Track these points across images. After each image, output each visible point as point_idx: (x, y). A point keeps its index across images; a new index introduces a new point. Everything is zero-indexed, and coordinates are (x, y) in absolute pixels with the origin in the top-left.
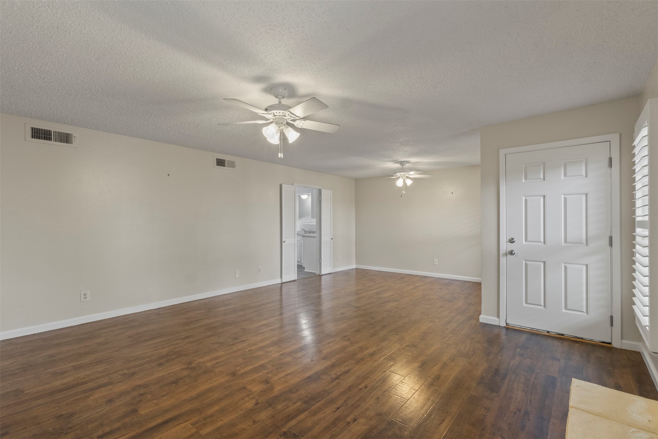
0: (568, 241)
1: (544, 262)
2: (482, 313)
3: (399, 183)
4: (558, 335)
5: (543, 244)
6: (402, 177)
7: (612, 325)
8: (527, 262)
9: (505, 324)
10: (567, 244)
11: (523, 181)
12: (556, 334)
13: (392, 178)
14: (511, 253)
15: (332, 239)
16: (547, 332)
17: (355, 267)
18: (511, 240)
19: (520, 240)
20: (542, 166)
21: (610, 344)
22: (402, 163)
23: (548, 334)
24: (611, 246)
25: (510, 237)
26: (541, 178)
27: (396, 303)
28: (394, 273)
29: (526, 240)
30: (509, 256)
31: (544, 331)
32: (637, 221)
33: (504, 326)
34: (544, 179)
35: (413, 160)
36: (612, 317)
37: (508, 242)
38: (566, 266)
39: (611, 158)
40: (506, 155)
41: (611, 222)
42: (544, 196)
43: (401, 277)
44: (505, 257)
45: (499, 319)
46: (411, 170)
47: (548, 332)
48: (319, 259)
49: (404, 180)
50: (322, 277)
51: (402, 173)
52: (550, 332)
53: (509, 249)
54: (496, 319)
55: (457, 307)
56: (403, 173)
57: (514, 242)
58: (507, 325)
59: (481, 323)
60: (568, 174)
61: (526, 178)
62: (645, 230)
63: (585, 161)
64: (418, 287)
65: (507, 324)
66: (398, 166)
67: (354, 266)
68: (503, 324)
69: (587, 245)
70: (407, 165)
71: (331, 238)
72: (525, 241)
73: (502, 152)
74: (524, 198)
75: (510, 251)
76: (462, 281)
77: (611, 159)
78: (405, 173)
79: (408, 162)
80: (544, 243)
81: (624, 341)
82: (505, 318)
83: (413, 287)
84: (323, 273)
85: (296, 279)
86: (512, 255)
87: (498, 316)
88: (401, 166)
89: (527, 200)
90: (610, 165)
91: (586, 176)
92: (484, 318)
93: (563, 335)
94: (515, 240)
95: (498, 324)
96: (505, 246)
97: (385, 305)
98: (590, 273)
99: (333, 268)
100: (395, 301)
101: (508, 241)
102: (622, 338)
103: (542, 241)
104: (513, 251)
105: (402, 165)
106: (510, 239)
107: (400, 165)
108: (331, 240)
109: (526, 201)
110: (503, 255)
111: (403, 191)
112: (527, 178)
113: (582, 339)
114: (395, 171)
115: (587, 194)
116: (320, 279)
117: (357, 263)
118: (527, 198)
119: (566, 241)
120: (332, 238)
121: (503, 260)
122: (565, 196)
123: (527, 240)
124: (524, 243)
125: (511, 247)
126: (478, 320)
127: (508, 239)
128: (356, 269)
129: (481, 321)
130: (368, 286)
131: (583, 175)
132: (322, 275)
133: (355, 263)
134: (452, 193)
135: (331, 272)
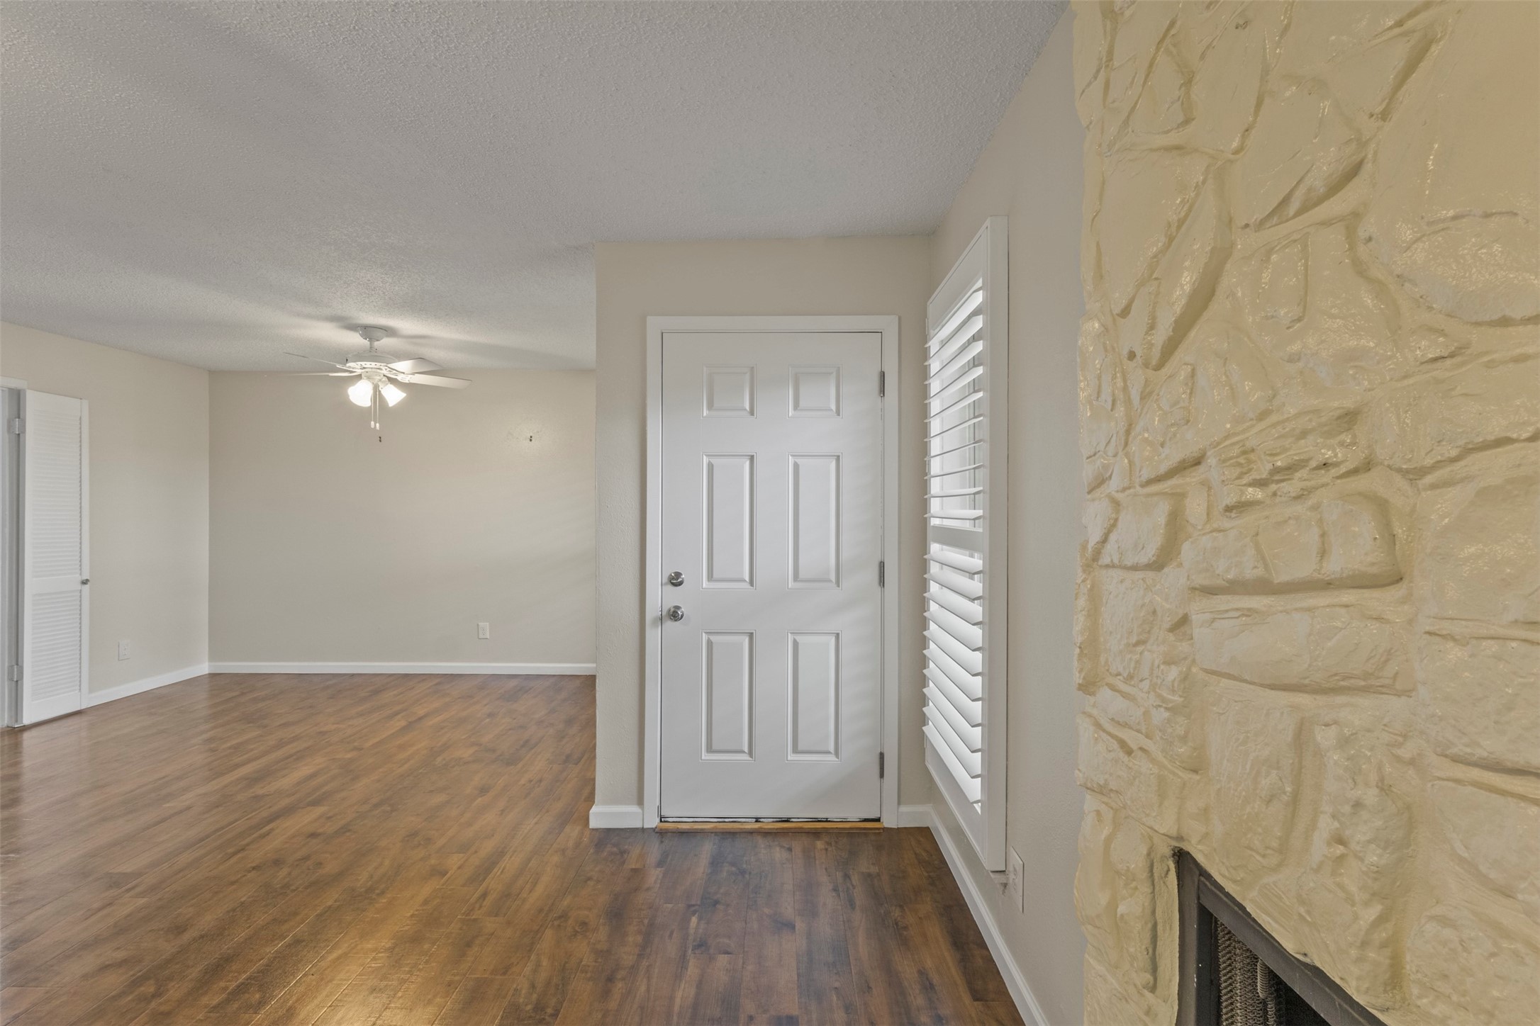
0: (802, 575)
1: (751, 635)
2: (596, 800)
3: (360, 394)
4: (779, 821)
5: (749, 586)
6: (369, 378)
7: (882, 775)
8: (713, 638)
9: (658, 820)
10: (798, 585)
11: (705, 414)
12: (773, 822)
13: (331, 374)
14: (675, 615)
15: (85, 582)
16: (754, 820)
17: (207, 672)
18: (673, 578)
19: (697, 578)
20: (747, 377)
21: (878, 820)
22: (368, 331)
23: (757, 826)
24: (882, 584)
25: (670, 571)
26: (746, 410)
27: (320, 810)
28: (353, 675)
29: (710, 577)
30: (669, 624)
31: (747, 820)
32: (933, 526)
33: (654, 826)
34: (752, 413)
35: (407, 325)
36: (882, 756)
37: (666, 584)
38: (798, 641)
39: (884, 373)
40: (662, 333)
41: (883, 527)
42: (752, 458)
43: (375, 686)
44: (658, 626)
45: (643, 810)
46: (400, 356)
47: (757, 820)
48: (11, 667)
49: (376, 389)
50: (26, 736)
51: (367, 364)
52: (761, 820)
53: (669, 604)
54: (635, 809)
55: (531, 781)
56: (373, 364)
57: (680, 584)
58: (661, 821)
59: (593, 829)
60: (802, 404)
61: (711, 406)
62: (944, 547)
63: (834, 373)
64: (420, 719)
65: (663, 819)
66: (355, 340)
67: (202, 668)
68: (652, 822)
69: (838, 586)
70: (386, 342)
71: (79, 578)
72: (708, 581)
73: (655, 324)
74: (705, 460)
75: (672, 610)
76: (554, 676)
77: (882, 375)
78: (378, 364)
79: (390, 332)
80: (751, 583)
81: (904, 809)
82: (658, 804)
83: (403, 723)
84: (27, 719)
86: (676, 620)
87: (640, 801)
88: (366, 342)
89: (712, 465)
90: (882, 391)
91: (838, 413)
92: (602, 815)
93: (787, 820)
94: (683, 576)
95: (639, 825)
96: (658, 597)
97: (268, 833)
98: (844, 654)
99: (91, 691)
100: (315, 803)
101: (665, 580)
102: (899, 803)
103: (747, 578)
104: (678, 608)
105: (371, 340)
106: (671, 575)
107: (361, 336)
108: (79, 586)
109: (711, 467)
110: (654, 622)
111: (372, 423)
112: (713, 406)
113: (827, 821)
114: (346, 356)
115: (838, 457)
116: (16, 748)
117: (213, 656)
118: (714, 461)
119: (796, 578)
120: (85, 578)
121: (653, 636)
122: (796, 460)
123: (712, 577)
124: (704, 586)
125: (674, 597)
126: (586, 820)
127: (669, 574)
128: (213, 676)
129: (593, 824)
130: (230, 748)
131: (832, 410)
132: (25, 728)
133: (207, 658)
134: (531, 440)
135: (82, 708)
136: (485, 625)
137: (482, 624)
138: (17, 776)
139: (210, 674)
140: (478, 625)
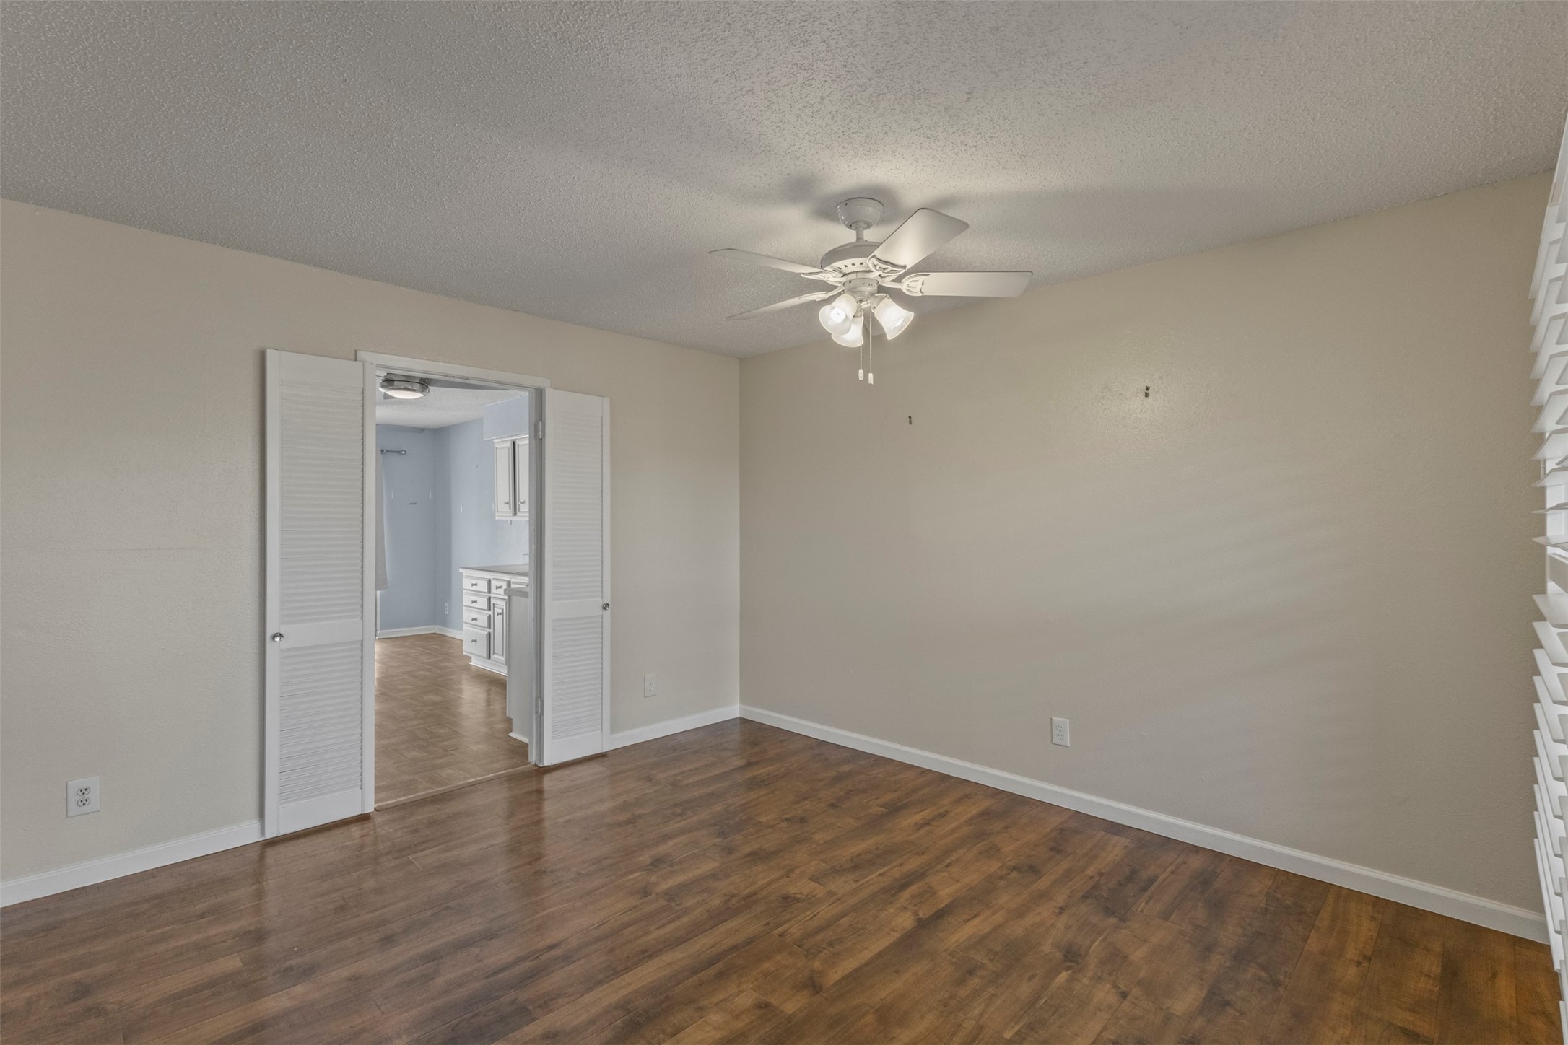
15: (605, 607)
17: (738, 716)
50: (548, 778)
67: (734, 710)
71: (601, 603)
84: (548, 761)
85: (369, 808)
99: (611, 732)
108: (600, 611)
116: (538, 792)
117: (744, 700)
120: (606, 602)
128: (743, 721)
132: (549, 769)
133: (738, 701)
134: (1147, 395)
135: (604, 751)
136: (1062, 722)
137: (1056, 718)
138: (539, 822)
139: (740, 718)
140: (1051, 719)
